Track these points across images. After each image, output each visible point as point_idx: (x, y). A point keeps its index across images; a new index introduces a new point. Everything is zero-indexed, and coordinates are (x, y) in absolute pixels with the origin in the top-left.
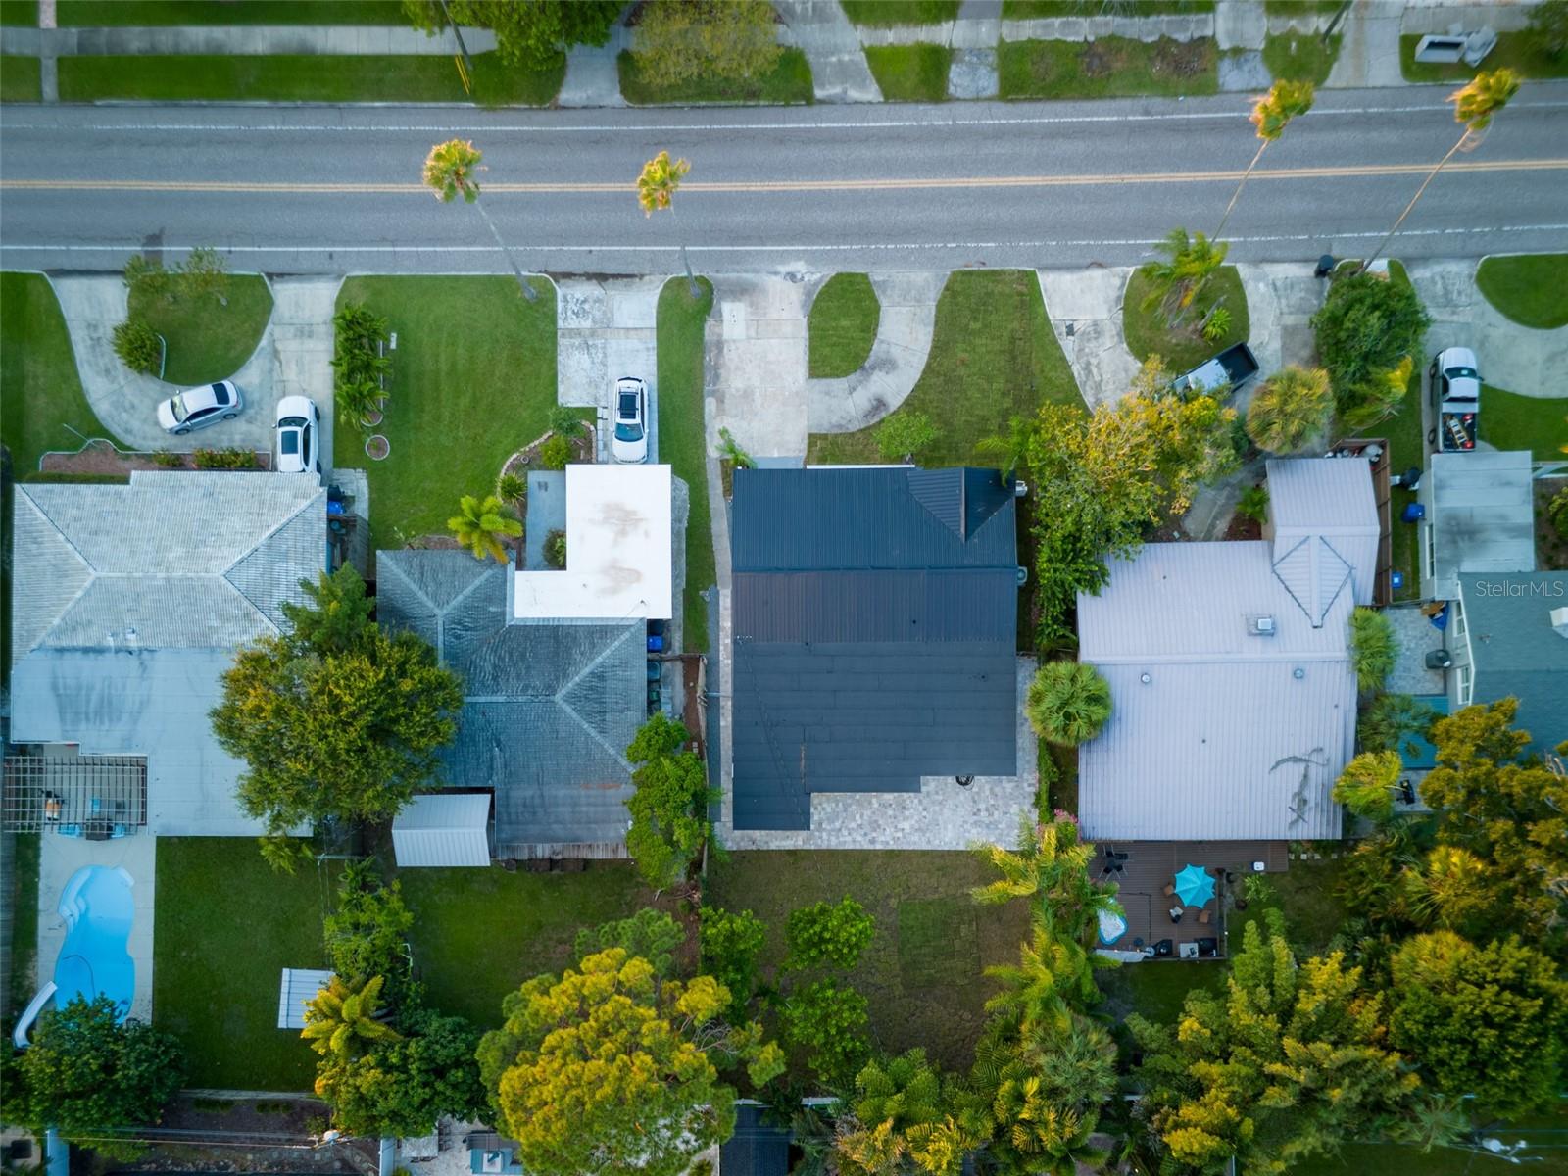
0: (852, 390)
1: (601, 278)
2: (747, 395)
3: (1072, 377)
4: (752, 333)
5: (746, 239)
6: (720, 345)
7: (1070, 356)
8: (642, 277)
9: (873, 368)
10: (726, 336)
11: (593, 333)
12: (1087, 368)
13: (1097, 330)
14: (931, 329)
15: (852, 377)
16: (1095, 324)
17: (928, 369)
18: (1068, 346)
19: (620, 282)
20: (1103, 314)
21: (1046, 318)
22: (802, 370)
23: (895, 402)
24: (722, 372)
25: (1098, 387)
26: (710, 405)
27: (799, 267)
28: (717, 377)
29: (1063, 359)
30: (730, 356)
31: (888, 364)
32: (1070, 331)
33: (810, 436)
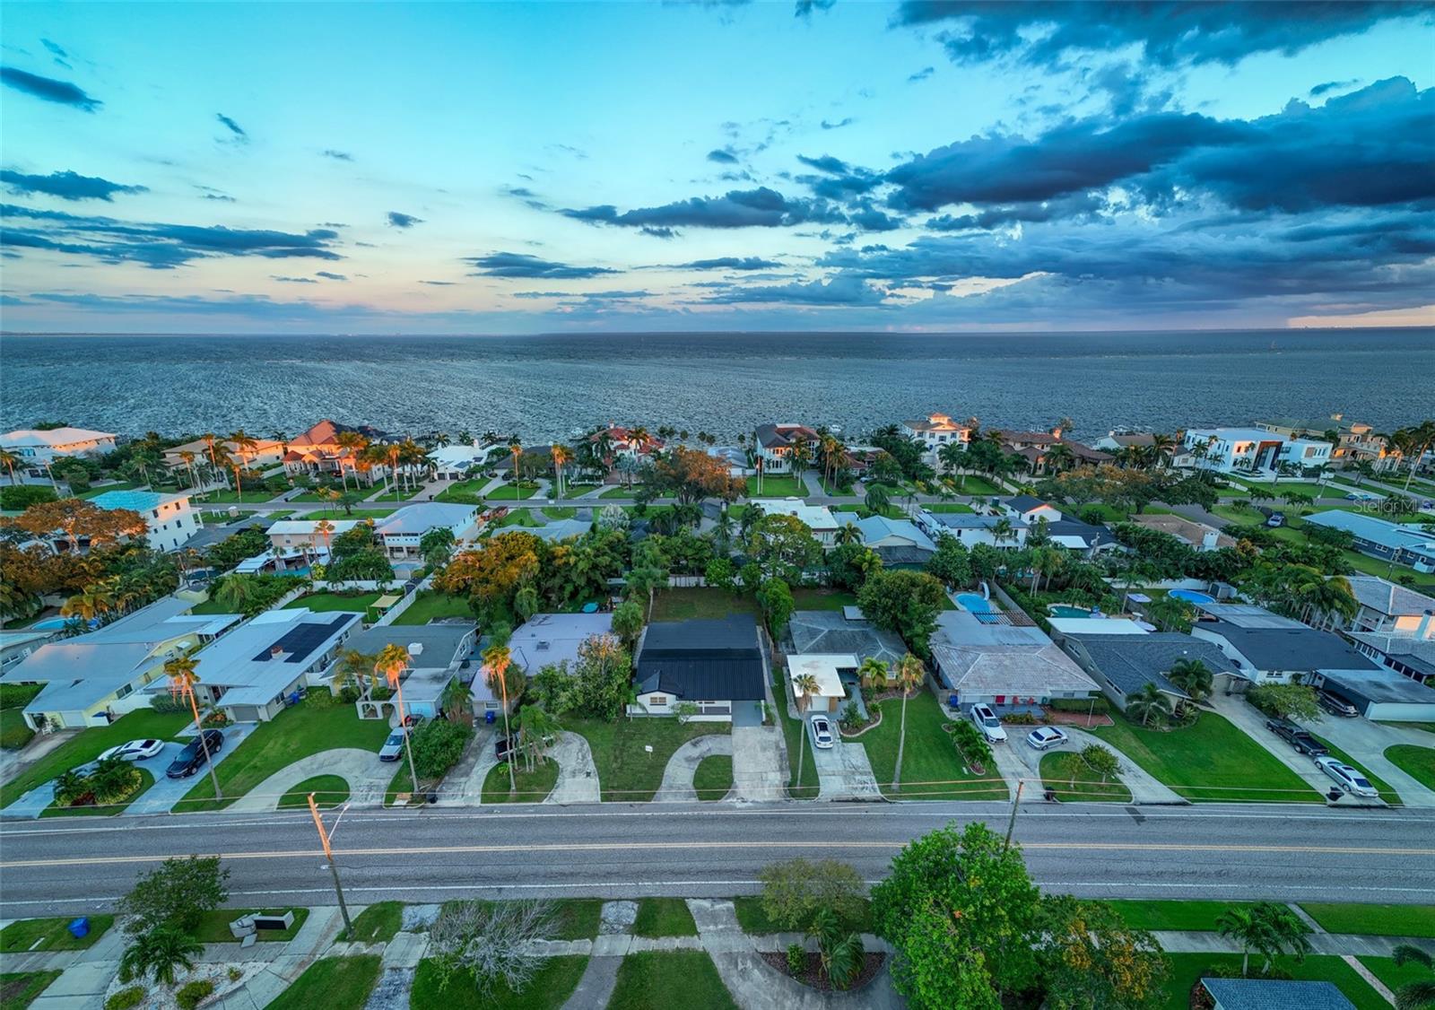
0: (709, 750)
1: (856, 800)
2: (764, 749)
3: (593, 754)
4: (764, 775)
5: (772, 817)
6: (781, 770)
7: (592, 763)
8: (832, 801)
9: (698, 758)
10: (779, 773)
11: (853, 773)
12: (584, 757)
13: (574, 774)
14: (665, 774)
15: (709, 755)
16: (574, 777)
17: (669, 757)
18: (592, 767)
19: (844, 798)
20: (568, 781)
21: (600, 778)
22: (736, 759)
23: (687, 745)
24: (778, 758)
25: (580, 750)
26: (783, 745)
27: (739, 805)
28: (781, 756)
29: (595, 762)
30: (775, 765)
31: (689, 760)
32: (588, 774)
33: (730, 734)
